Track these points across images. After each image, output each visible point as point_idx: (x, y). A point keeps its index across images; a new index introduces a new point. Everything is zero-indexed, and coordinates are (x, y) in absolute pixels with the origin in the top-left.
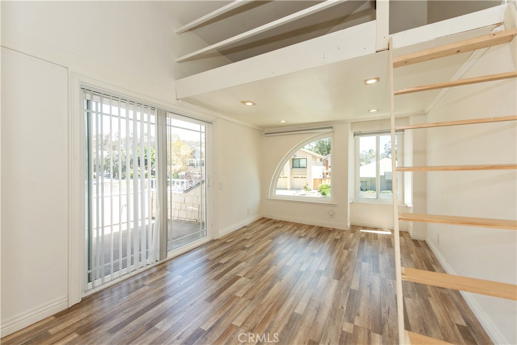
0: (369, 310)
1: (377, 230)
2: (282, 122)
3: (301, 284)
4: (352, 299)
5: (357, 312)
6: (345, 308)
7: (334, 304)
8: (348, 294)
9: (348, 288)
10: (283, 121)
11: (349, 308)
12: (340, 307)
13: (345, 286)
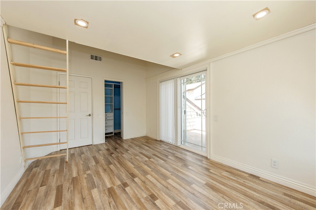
0: (81, 183)
3: (124, 172)
4: (92, 183)
5: (87, 179)
6: (93, 177)
7: (100, 175)
8: (96, 184)
9: (98, 188)
11: (91, 178)
12: (96, 176)
13: (101, 186)
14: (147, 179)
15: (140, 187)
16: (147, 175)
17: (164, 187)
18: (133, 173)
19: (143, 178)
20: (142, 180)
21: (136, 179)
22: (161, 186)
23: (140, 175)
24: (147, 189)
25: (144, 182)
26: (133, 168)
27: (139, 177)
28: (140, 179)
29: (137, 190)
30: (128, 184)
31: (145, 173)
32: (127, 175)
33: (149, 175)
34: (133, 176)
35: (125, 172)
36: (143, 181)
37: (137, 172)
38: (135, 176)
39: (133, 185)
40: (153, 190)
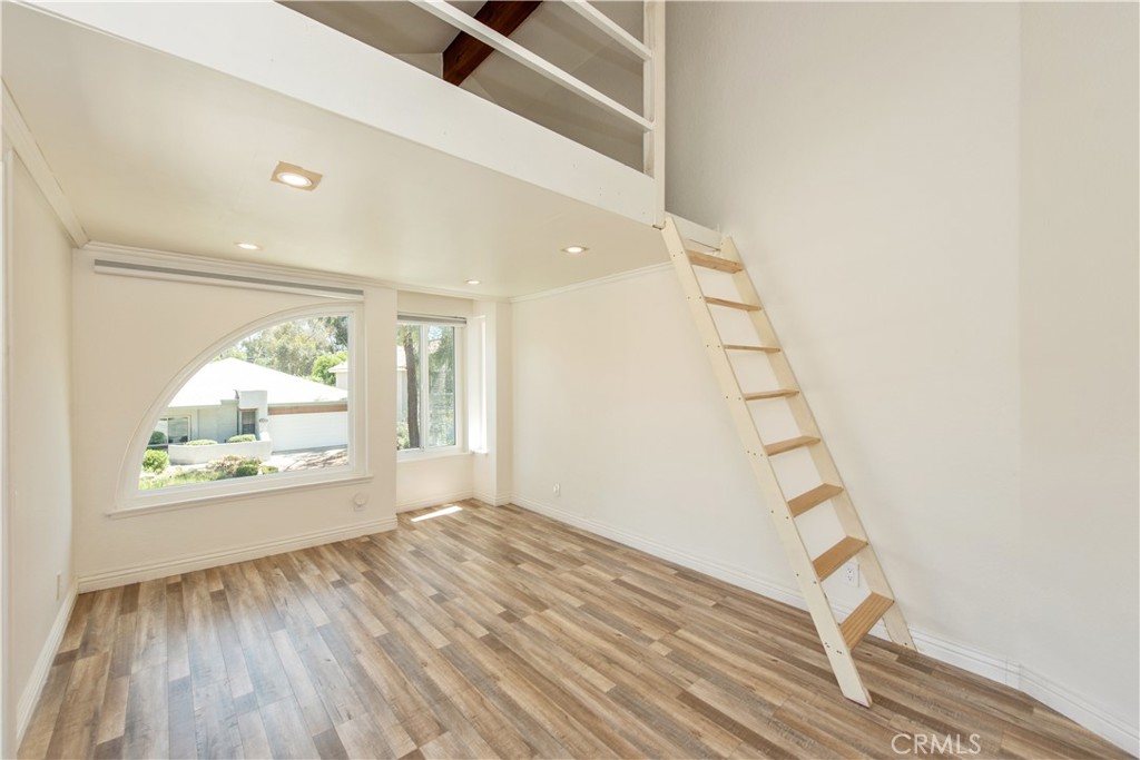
1: (435, 511)
2: (242, 246)
3: (531, 654)
10: (248, 247)
14: (446, 635)
15: (469, 614)
16: (447, 647)
17: (406, 616)
18: (497, 650)
19: (460, 636)
20: (465, 630)
21: (482, 632)
22: (411, 619)
23: (470, 647)
24: (449, 610)
25: (457, 625)
26: (500, 675)
27: (472, 640)
28: (471, 634)
29: (476, 608)
30: (501, 620)
31: (451, 657)
32: (516, 644)
33: (439, 646)
34: (493, 642)
35: (530, 657)
36: (460, 629)
37: (480, 657)
38: (486, 643)
39: (486, 617)
40: (434, 609)
